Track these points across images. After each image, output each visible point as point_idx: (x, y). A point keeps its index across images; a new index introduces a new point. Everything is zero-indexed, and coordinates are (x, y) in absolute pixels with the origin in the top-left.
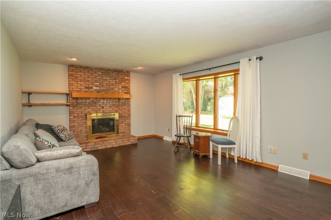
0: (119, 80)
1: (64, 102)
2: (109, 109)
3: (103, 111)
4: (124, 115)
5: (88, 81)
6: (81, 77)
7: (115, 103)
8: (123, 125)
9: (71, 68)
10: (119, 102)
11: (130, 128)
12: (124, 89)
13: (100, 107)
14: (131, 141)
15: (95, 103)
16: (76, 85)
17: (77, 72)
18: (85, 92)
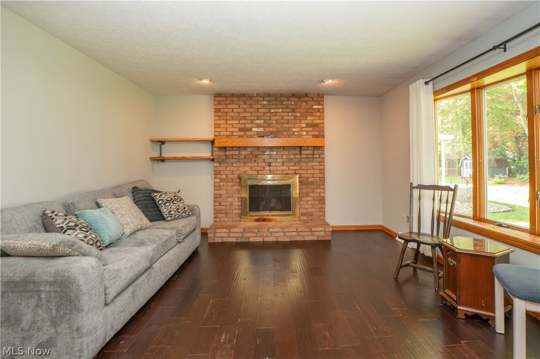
0: (300, 113)
1: (207, 154)
2: (282, 168)
3: (270, 170)
4: (311, 180)
5: (245, 118)
6: (233, 112)
7: (292, 156)
8: (308, 198)
9: (218, 99)
10: (301, 154)
11: (323, 206)
12: (311, 129)
13: (264, 164)
14: (317, 233)
15: (256, 156)
16: (225, 126)
17: (227, 105)
18: (240, 136)
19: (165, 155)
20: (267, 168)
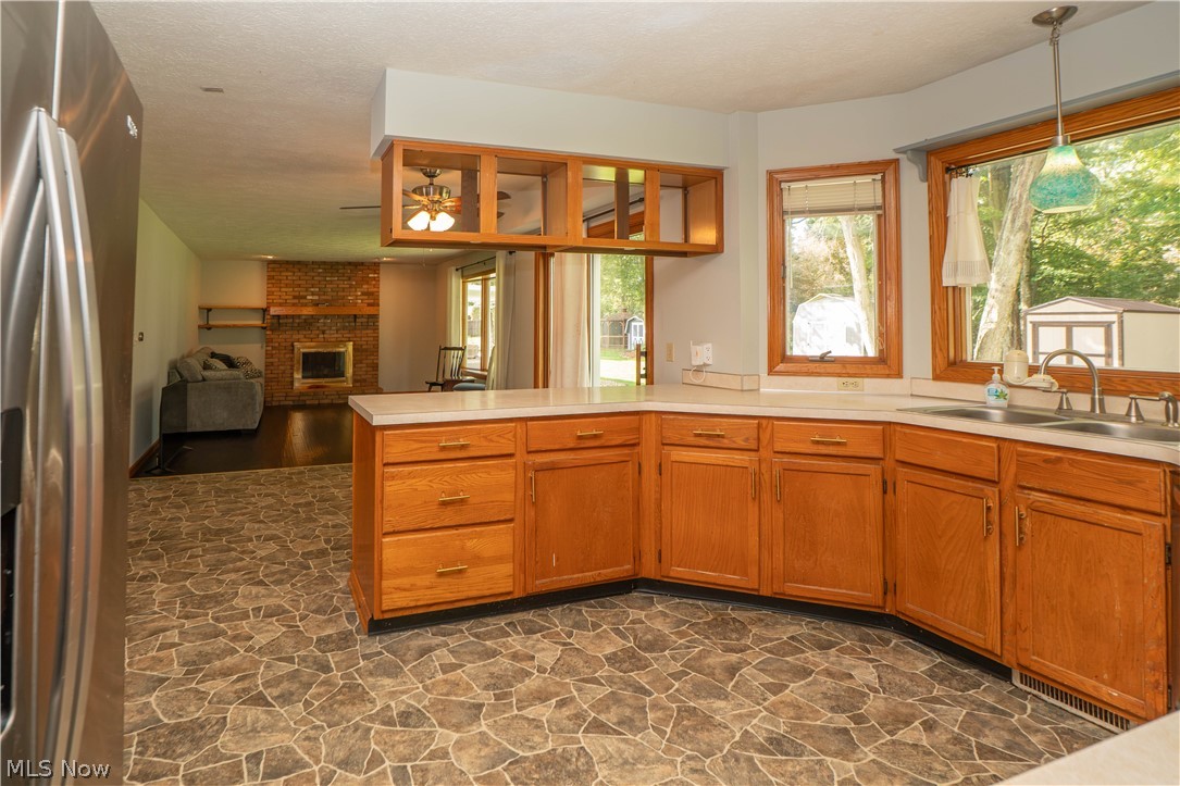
0: (356, 281)
1: (258, 322)
2: (336, 335)
3: (324, 338)
4: (364, 346)
5: (299, 286)
6: (287, 279)
7: (347, 324)
8: (362, 365)
9: (271, 266)
10: (355, 322)
12: (366, 297)
13: (318, 332)
15: (310, 324)
16: (279, 293)
17: (280, 272)
18: (294, 305)
19: (211, 323)
20: (321, 336)
